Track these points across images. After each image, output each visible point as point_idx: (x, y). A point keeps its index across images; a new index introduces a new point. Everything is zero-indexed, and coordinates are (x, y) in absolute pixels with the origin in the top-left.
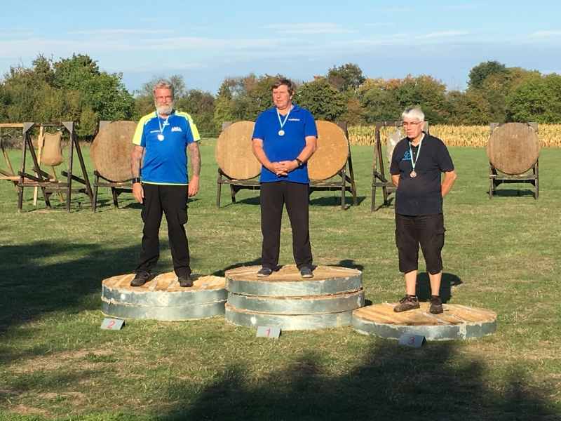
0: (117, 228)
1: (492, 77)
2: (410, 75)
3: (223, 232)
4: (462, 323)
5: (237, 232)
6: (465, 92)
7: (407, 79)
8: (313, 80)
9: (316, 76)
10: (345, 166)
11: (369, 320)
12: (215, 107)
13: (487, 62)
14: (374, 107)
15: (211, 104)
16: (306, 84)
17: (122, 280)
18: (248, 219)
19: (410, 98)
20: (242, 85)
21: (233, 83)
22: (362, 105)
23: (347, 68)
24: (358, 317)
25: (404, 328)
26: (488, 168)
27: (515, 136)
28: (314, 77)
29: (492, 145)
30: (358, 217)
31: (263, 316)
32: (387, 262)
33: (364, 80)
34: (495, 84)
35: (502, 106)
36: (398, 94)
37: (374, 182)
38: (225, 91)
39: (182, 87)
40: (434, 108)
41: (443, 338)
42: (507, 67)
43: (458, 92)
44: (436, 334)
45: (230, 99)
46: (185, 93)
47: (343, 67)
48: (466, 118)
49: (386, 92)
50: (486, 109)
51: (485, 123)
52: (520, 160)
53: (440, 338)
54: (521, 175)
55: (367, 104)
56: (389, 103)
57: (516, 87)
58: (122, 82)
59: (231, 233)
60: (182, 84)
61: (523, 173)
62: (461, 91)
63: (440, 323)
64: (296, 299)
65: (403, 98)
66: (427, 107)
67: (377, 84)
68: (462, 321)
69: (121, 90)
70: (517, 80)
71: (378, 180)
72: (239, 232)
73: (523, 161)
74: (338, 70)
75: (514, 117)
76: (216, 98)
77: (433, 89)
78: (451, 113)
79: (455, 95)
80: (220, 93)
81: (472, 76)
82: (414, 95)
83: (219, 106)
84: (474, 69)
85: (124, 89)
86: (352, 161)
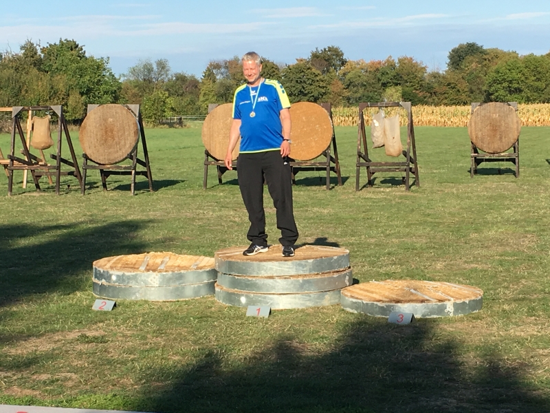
0: (106, 209)
1: (471, 58)
2: (390, 57)
3: (211, 213)
4: (449, 300)
5: (225, 212)
6: (444, 73)
7: (388, 60)
8: (296, 62)
9: (299, 58)
10: (329, 146)
11: (357, 298)
12: (200, 90)
13: (465, 43)
14: (355, 89)
15: (196, 87)
16: (289, 66)
17: (112, 262)
18: (235, 199)
19: (391, 79)
20: (226, 67)
21: (217, 66)
22: (344, 86)
23: (329, 51)
24: (346, 296)
25: (393, 306)
26: (470, 147)
27: (496, 116)
28: (297, 60)
29: (473, 124)
30: (343, 197)
31: (252, 295)
32: (373, 241)
33: (346, 62)
34: (474, 65)
35: (480, 86)
36: (379, 75)
37: (358, 161)
38: (209, 75)
39: (167, 70)
40: (415, 89)
41: (430, 315)
42: (484, 48)
43: (438, 73)
44: (423, 311)
45: (214, 82)
46: (170, 76)
47: (325, 49)
48: (446, 98)
49: (367, 74)
50: (466, 90)
51: (464, 103)
52: (501, 138)
53: (428, 315)
54: (502, 154)
55: (349, 85)
56: (370, 85)
57: (494, 68)
58: (108, 66)
59: (219, 214)
60: (167, 68)
61: (504, 152)
62: (441, 72)
63: (427, 300)
64: (285, 278)
65: (384, 79)
66: (407, 88)
67: (358, 66)
68: (449, 298)
69: (108, 74)
70: (496, 60)
71: (362, 160)
72: (227, 213)
73: (504, 140)
74: (320, 52)
75: (493, 97)
76: (200, 81)
77: (414, 70)
78: (431, 93)
79: (435, 76)
80: (204, 77)
81: (451, 57)
82: (395, 76)
83: (204, 89)
84: (453, 51)
85: (111, 73)
86: (337, 142)
